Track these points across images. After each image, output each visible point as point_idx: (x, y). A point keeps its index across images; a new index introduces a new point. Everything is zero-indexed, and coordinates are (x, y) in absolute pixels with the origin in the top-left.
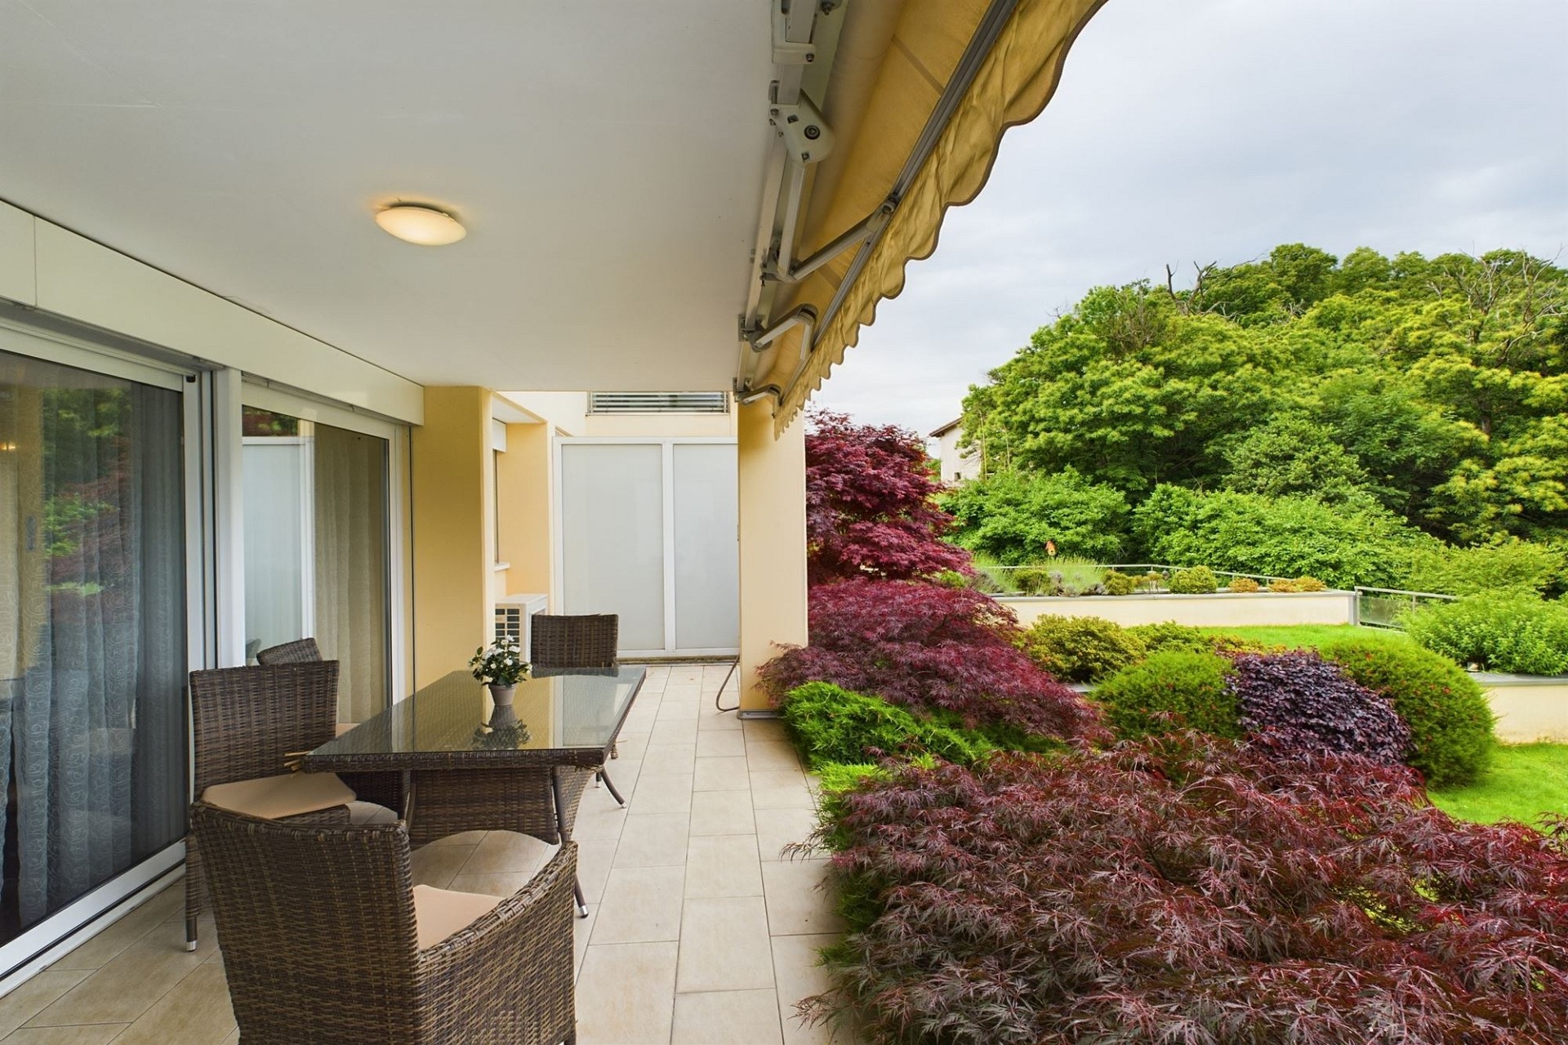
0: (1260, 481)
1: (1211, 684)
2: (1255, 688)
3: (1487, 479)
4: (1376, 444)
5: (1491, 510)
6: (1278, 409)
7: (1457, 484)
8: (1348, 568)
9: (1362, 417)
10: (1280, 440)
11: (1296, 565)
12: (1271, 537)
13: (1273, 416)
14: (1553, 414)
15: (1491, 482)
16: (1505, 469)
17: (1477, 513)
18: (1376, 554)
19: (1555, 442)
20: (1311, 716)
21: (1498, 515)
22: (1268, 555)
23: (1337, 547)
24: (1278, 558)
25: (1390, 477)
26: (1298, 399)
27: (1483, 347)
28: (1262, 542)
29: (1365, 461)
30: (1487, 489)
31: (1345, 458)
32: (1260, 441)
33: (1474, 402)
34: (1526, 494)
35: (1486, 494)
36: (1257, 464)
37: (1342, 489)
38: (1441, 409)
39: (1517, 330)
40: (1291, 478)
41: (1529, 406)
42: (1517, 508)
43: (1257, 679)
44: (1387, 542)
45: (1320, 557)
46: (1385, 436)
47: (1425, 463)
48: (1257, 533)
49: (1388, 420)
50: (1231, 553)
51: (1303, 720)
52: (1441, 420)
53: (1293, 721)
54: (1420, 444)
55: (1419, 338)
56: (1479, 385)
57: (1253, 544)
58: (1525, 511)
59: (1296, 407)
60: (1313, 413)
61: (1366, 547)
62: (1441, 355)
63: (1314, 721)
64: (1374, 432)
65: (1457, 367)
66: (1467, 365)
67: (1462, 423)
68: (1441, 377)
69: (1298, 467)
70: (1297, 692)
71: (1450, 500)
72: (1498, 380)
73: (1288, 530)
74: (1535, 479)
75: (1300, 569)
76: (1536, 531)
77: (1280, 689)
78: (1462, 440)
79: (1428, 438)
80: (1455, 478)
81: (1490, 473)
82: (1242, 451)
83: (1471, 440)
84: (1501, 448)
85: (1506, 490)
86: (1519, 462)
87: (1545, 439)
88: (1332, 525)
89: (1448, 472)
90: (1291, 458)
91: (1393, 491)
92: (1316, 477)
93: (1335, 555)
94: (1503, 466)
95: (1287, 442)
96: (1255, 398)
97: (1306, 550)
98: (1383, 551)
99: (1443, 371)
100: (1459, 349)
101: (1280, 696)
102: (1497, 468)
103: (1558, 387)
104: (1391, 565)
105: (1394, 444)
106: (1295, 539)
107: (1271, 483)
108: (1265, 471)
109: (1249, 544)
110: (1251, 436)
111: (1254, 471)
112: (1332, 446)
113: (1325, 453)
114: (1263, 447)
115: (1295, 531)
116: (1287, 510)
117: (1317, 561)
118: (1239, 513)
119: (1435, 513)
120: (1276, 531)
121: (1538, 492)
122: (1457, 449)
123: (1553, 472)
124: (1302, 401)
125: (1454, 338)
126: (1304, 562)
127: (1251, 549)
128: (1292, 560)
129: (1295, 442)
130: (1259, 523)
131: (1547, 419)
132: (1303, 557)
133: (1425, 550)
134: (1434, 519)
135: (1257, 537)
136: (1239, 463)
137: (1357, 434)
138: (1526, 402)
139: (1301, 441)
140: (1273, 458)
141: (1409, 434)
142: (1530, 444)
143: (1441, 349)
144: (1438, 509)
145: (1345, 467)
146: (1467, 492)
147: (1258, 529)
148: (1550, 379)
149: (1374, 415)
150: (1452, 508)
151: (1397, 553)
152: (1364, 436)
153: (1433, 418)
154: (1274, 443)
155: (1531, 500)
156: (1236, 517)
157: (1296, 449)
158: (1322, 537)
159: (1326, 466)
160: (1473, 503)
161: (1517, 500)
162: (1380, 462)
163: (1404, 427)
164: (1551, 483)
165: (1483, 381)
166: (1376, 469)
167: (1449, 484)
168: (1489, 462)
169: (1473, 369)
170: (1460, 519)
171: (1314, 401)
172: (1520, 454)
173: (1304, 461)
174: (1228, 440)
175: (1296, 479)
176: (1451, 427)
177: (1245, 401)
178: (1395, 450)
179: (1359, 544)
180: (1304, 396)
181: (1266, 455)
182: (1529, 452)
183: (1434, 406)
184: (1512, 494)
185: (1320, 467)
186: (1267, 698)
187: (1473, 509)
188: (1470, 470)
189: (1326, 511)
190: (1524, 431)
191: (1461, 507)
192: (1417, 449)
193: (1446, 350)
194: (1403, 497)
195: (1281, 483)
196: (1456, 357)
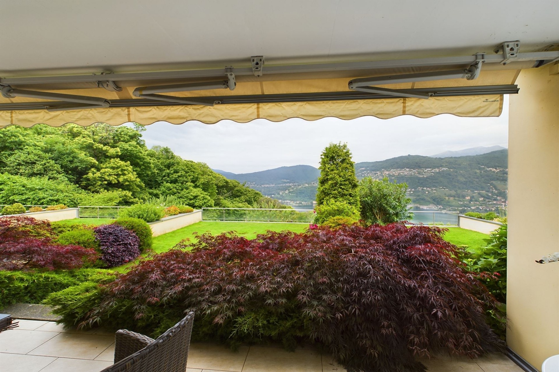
0: (21, 171)
1: (91, 239)
2: (103, 237)
3: (98, 174)
4: (65, 162)
5: (100, 183)
6: (27, 145)
7: (90, 175)
8: (61, 201)
9: (60, 152)
10: (30, 156)
11: (42, 201)
12: (30, 192)
13: (25, 147)
14: (114, 158)
15: (100, 175)
16: (103, 172)
17: (96, 184)
18: (70, 196)
19: (114, 166)
20: (120, 241)
21: (101, 184)
22: (30, 198)
23: (57, 195)
24: (34, 199)
25: (70, 172)
26: (36, 143)
27: (96, 137)
28: (26, 194)
29: (62, 167)
30: (99, 177)
31: (56, 165)
32: (20, 156)
33: (93, 152)
34: (108, 179)
35: (98, 178)
36: (19, 164)
37: (56, 175)
38: (84, 153)
39: (104, 134)
40: (35, 170)
41: (108, 155)
42: (106, 182)
43: (104, 234)
44: (73, 192)
45: (51, 198)
46: (68, 159)
47: (81, 169)
48: (23, 190)
49: (69, 154)
50: (11, 198)
51: (118, 243)
52: (84, 156)
53: (115, 244)
54: (79, 163)
55: (77, 130)
56: (95, 148)
57: (22, 194)
58: (108, 183)
59: (35, 145)
60: (42, 148)
61: (67, 194)
62: (84, 137)
63: (122, 242)
64: (64, 157)
65: (90, 141)
66: (92, 141)
67: (91, 158)
68: (85, 143)
69: (38, 167)
70: (116, 235)
71: (88, 180)
72: (100, 147)
73: (37, 189)
74: (110, 175)
75: (43, 202)
76: (110, 188)
77: (111, 236)
78: (91, 162)
79: (81, 161)
80: (90, 174)
81: (99, 173)
82: (12, 158)
83: (94, 163)
84: (101, 166)
85: (103, 178)
86: (106, 170)
87: (112, 165)
88: (54, 187)
89: (87, 172)
90: (35, 163)
91: (71, 176)
92: (45, 170)
93: (57, 197)
94: (103, 171)
95: (32, 157)
96: (17, 139)
97: (46, 196)
98: (72, 195)
99: (85, 142)
100: (89, 136)
101: (111, 238)
102: (101, 171)
103: (114, 151)
104: (74, 199)
105: (71, 162)
106: (40, 192)
107: (27, 172)
108: (24, 167)
109: (20, 194)
110: (16, 154)
111: (18, 167)
112: (51, 160)
113: (48, 163)
114: (22, 158)
115: (40, 189)
116: (35, 182)
117: (50, 199)
118: (14, 183)
119: (84, 183)
120: (31, 190)
121: (111, 178)
122: (90, 165)
123: (114, 173)
124: (38, 144)
125: (88, 133)
126: (44, 200)
127: (21, 197)
128: (40, 199)
129: (36, 158)
130: (24, 186)
131: (112, 159)
132: (44, 198)
133: (83, 195)
134: (84, 185)
135: (23, 192)
136: (11, 163)
137: (58, 157)
138: (107, 154)
139: (39, 157)
140: (27, 163)
141: (76, 160)
142: (108, 165)
143: (84, 135)
144: (84, 182)
145: (56, 168)
146: (93, 178)
147: (24, 189)
148: (112, 149)
149: (64, 152)
150: (88, 182)
151: (77, 196)
152: (61, 158)
153: (82, 155)
154: (27, 157)
155: (109, 180)
156: (13, 184)
157: (36, 160)
158: (51, 191)
159: (49, 167)
160: (94, 181)
161: (106, 180)
162: (66, 167)
163: (73, 157)
164: (114, 176)
165: (96, 147)
166: (66, 170)
167: (88, 175)
168: (98, 170)
169: (93, 143)
170: (91, 185)
171: (42, 144)
172: (106, 168)
173: (40, 165)
174: (4, 154)
175: (37, 171)
176: (88, 159)
177: (12, 140)
178: (71, 164)
179: (64, 193)
180: (38, 142)
181: (23, 161)
182: (108, 167)
183: (82, 152)
184: (105, 179)
185: (46, 167)
186: (108, 239)
187: (94, 182)
188: (93, 171)
189: (51, 182)
190: (106, 162)
191: (91, 182)
192: (78, 164)
193: (86, 136)
194: (74, 178)
195: (31, 172)
196: (88, 138)
